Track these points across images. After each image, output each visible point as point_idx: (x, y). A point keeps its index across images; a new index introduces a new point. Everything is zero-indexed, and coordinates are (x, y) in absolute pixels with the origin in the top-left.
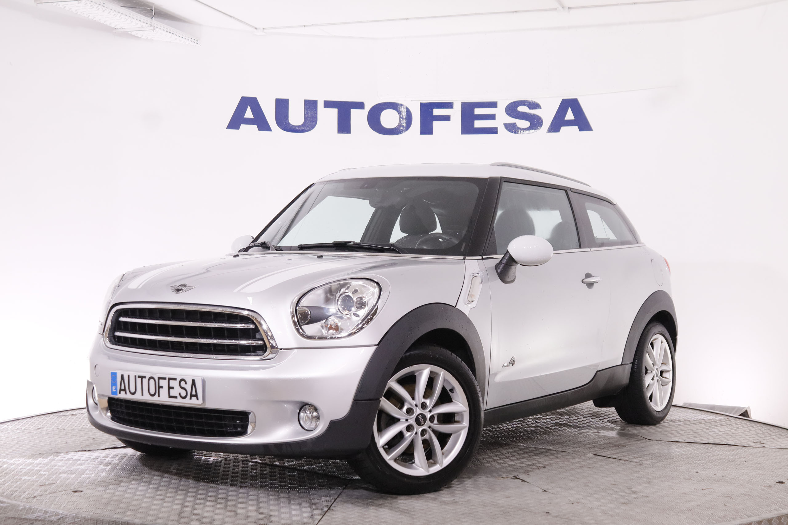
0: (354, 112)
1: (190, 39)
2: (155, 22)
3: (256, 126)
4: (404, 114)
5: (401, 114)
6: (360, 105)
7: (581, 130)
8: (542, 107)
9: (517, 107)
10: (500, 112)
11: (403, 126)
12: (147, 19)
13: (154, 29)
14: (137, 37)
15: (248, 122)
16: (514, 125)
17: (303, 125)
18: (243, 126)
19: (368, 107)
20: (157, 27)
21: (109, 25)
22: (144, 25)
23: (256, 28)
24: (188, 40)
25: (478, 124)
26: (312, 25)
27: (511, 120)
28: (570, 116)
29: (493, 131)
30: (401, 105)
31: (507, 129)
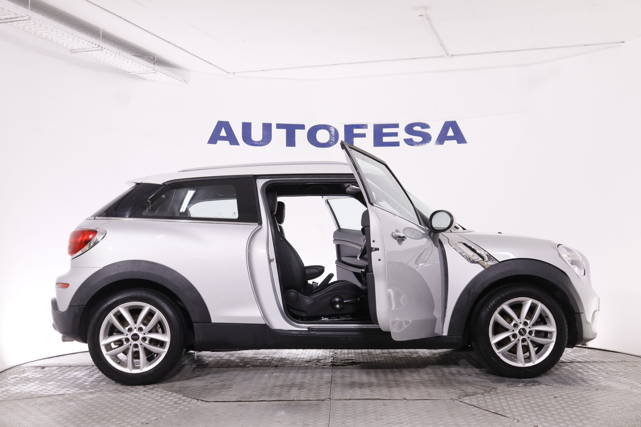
0: (297, 132)
1: (182, 80)
2: (156, 67)
3: (228, 142)
4: (333, 133)
5: (331, 133)
6: (302, 127)
7: (458, 143)
8: (431, 127)
9: (413, 127)
10: (401, 131)
11: (332, 141)
12: (151, 65)
13: (156, 72)
14: (144, 79)
15: (223, 138)
16: (411, 140)
17: (261, 141)
18: (219, 142)
19: (307, 128)
20: (158, 71)
21: (124, 69)
22: (149, 69)
23: (228, 73)
24: (180, 81)
25: (386, 139)
26: (268, 70)
27: (409, 136)
28: (450, 133)
29: (396, 144)
30: (331, 126)
31: (406, 143)
